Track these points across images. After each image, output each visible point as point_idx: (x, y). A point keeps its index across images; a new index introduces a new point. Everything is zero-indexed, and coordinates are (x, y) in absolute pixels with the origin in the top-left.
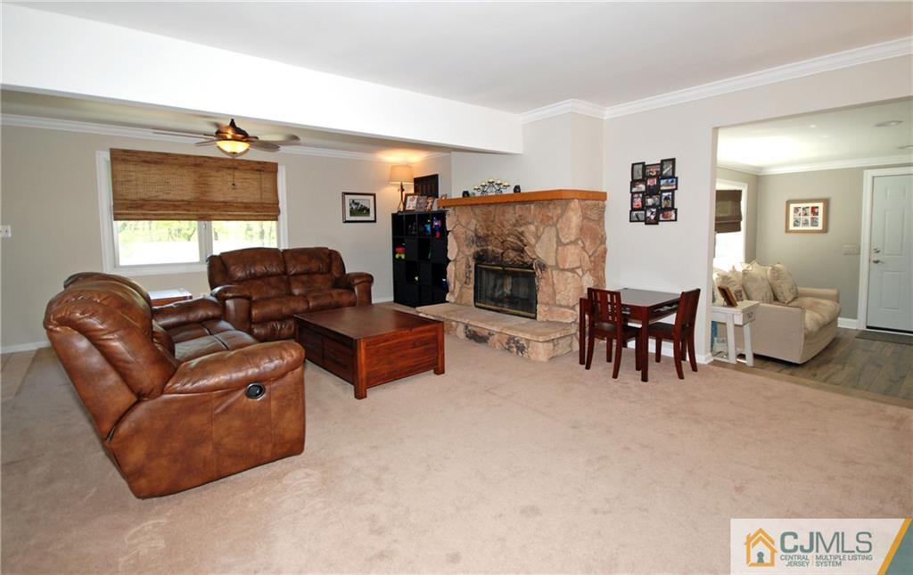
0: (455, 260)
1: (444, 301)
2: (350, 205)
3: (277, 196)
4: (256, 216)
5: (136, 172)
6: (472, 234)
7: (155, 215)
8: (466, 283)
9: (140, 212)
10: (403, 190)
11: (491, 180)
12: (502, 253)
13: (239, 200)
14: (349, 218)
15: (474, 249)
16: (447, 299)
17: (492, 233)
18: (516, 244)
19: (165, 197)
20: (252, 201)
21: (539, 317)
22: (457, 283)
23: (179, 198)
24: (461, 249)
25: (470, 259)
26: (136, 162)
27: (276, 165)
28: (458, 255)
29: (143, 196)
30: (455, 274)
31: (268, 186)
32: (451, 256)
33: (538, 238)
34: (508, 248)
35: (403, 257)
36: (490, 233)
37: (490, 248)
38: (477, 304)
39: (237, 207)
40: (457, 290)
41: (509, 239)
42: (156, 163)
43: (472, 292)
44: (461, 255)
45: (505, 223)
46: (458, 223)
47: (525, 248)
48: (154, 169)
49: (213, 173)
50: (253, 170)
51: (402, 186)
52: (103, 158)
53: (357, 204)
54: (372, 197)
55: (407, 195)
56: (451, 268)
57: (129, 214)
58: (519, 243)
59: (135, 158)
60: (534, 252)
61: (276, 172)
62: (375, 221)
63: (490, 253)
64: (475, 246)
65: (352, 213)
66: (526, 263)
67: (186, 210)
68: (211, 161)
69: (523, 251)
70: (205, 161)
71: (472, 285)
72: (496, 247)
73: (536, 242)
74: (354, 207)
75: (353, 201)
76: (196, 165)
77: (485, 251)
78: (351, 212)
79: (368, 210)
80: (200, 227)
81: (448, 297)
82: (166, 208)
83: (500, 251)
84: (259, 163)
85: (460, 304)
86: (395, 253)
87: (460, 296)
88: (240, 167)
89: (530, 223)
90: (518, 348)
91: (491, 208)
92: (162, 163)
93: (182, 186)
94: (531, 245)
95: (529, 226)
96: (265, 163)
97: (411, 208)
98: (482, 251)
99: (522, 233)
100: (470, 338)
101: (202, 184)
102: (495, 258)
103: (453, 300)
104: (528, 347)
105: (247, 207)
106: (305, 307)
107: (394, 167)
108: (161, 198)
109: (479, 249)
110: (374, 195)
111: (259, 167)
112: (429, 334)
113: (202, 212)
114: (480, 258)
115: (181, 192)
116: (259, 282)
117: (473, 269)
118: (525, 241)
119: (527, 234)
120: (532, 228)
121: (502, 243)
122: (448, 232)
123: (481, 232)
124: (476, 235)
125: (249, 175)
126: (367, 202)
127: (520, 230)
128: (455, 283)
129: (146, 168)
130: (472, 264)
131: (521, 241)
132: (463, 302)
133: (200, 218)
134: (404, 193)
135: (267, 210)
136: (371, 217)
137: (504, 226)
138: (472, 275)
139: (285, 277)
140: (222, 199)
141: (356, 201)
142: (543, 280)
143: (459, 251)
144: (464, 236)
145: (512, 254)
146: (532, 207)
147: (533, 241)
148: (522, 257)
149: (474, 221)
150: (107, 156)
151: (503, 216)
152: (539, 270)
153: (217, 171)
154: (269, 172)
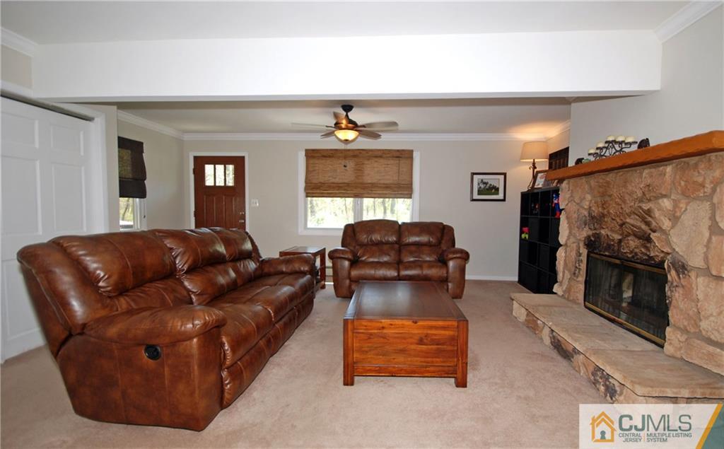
0: (566, 245)
1: (550, 291)
2: (479, 184)
3: (412, 178)
4: (395, 194)
5: (320, 164)
6: (586, 213)
7: (328, 193)
8: (574, 274)
9: (318, 191)
10: (535, 168)
11: (611, 139)
12: (620, 241)
13: (382, 182)
14: (476, 196)
15: (586, 232)
16: (554, 290)
17: (608, 212)
18: (639, 228)
19: (333, 180)
20: (391, 182)
21: (668, 348)
22: (566, 272)
23: (341, 181)
24: (574, 231)
25: (582, 245)
26: (318, 158)
27: (411, 152)
28: (568, 238)
29: (322, 181)
30: (565, 260)
31: (405, 170)
32: (562, 239)
33: (675, 219)
34: (629, 235)
35: (527, 236)
36: (605, 212)
37: (603, 232)
38: (587, 303)
39: (380, 187)
40: (566, 283)
41: (628, 220)
42: (330, 157)
43: (582, 287)
44: (572, 240)
45: (627, 197)
46: (571, 199)
47: (653, 236)
48: (329, 161)
49: (366, 162)
50: (393, 157)
51: (534, 164)
52: (302, 156)
53: (486, 183)
54: (503, 176)
55: (538, 172)
56: (561, 254)
57: (313, 193)
58: (644, 227)
59: (318, 155)
60: (668, 243)
61: (411, 158)
62: (504, 200)
63: (602, 239)
64: (587, 228)
65: (480, 192)
66: (651, 258)
67: (345, 190)
68: (364, 152)
69: (649, 239)
70: (360, 153)
71: (582, 278)
72: (612, 231)
73: (673, 227)
74: (482, 186)
75: (482, 181)
76: (355, 156)
77: (597, 236)
78: (478, 191)
79: (497, 189)
80: (354, 202)
81: (556, 288)
82: (334, 188)
83: (617, 237)
84: (398, 151)
85: (568, 299)
86: (522, 232)
87: (568, 290)
88: (384, 156)
89: (665, 196)
90: (607, 387)
91: (611, 177)
92: (332, 157)
93: (344, 173)
94: (663, 232)
95: (660, 201)
96: (403, 150)
97: (540, 186)
98: (594, 235)
99: (649, 212)
100: (555, 347)
101: (359, 170)
102: (609, 247)
103: (560, 293)
104: (621, 394)
105: (387, 187)
106: (396, 274)
107: (526, 143)
108: (331, 181)
109: (590, 233)
110: (505, 174)
111: (398, 154)
112: (443, 332)
113: (355, 191)
114: (591, 244)
115: (343, 177)
116: (374, 248)
117: (584, 258)
118: (654, 224)
119: (657, 214)
120: (666, 203)
121: (621, 225)
122: (561, 210)
123: (596, 211)
124: (589, 214)
125: (391, 162)
126: (498, 181)
127: (645, 206)
128: (564, 272)
129: (323, 161)
130: (584, 252)
131: (648, 224)
132: (571, 298)
133: (356, 196)
134: (535, 170)
135: (404, 189)
136: (501, 196)
137: (624, 202)
138: (583, 266)
139: (397, 246)
140: (369, 181)
141: (484, 181)
142: (680, 290)
143: (570, 232)
144: (576, 215)
145: (633, 243)
146: (669, 169)
147: (666, 224)
148: (648, 249)
149: (589, 197)
150: (304, 153)
151: (625, 186)
152: (673, 272)
153: (368, 160)
154: (407, 158)
